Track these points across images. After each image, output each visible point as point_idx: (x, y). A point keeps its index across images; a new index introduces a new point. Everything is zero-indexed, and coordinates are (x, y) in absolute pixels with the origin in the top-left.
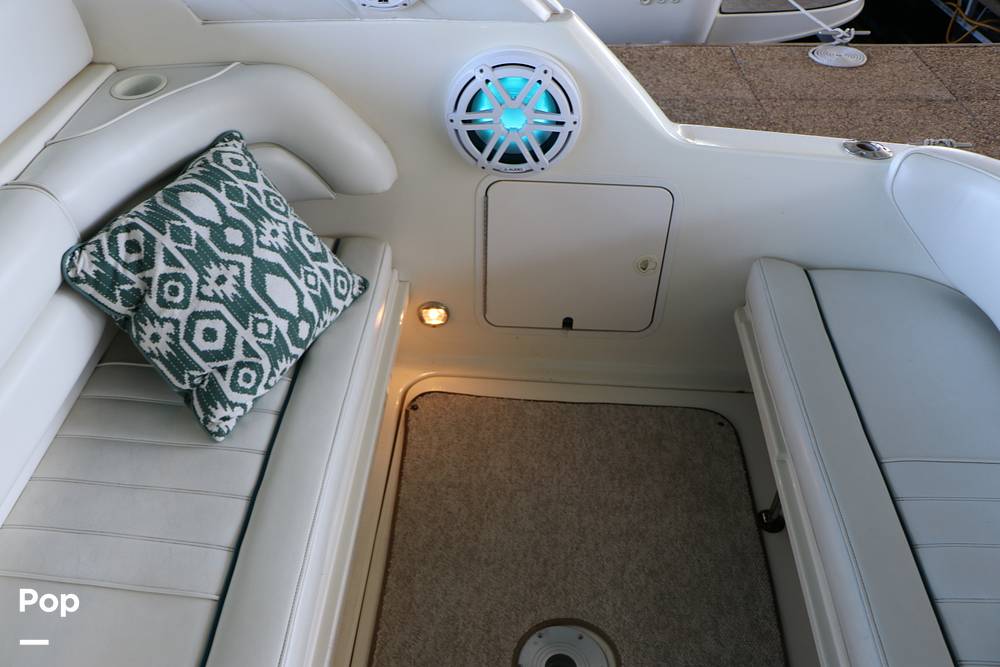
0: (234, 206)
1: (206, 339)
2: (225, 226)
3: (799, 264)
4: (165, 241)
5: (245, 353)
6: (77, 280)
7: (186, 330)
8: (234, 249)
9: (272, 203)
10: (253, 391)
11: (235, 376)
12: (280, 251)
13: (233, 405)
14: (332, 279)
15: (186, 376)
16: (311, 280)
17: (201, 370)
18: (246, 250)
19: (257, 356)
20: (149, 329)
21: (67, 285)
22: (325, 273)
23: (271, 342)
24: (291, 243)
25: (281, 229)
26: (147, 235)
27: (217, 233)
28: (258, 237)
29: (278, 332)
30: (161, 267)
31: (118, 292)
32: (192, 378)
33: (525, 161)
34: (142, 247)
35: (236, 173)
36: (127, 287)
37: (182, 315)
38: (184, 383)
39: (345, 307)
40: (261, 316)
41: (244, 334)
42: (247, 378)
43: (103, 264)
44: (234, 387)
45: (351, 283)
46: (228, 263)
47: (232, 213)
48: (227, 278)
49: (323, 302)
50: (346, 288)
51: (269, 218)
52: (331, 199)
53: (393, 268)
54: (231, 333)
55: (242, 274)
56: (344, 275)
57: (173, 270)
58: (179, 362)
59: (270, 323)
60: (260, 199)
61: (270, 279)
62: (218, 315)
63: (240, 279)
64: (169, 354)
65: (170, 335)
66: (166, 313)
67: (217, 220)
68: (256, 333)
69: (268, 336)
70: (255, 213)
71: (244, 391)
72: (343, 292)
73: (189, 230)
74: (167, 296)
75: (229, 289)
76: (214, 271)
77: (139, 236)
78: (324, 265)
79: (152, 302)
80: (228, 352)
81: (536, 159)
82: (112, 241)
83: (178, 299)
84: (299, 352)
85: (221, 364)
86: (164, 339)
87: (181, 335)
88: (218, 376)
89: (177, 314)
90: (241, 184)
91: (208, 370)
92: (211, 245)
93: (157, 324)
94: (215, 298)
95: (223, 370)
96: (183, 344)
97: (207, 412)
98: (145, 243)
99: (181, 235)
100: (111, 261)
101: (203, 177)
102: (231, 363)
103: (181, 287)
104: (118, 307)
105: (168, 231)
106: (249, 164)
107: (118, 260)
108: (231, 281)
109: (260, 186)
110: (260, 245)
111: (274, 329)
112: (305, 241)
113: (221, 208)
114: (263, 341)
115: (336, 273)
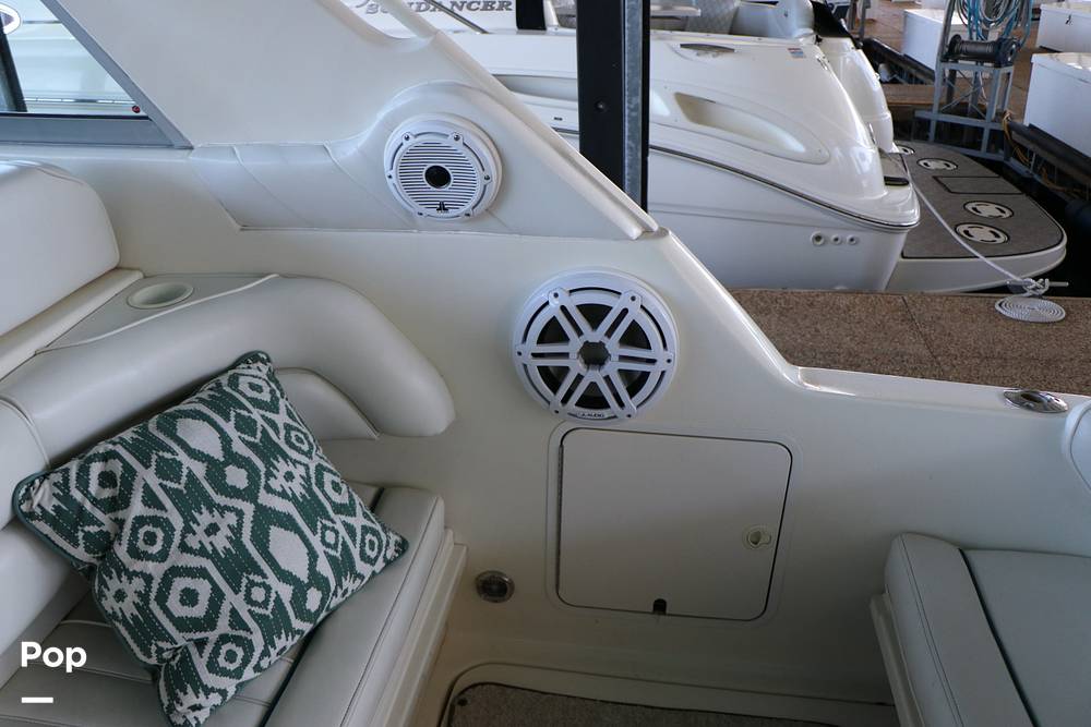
0: (243, 441)
1: (183, 602)
2: (226, 464)
3: (953, 543)
4: (149, 476)
5: (231, 625)
6: (31, 515)
7: (160, 590)
8: (234, 493)
9: (293, 440)
10: (237, 673)
11: (216, 652)
12: (293, 499)
13: (208, 691)
14: (359, 538)
15: (153, 648)
16: (330, 537)
17: (173, 641)
18: (250, 494)
19: (248, 629)
20: (114, 584)
22: (350, 530)
23: (268, 612)
24: (309, 490)
25: (301, 470)
26: (127, 467)
27: (216, 470)
28: (267, 479)
29: (278, 600)
30: (137, 508)
31: (80, 535)
32: (160, 651)
33: (607, 406)
34: (119, 481)
35: (252, 400)
36: (93, 529)
37: (156, 569)
38: (150, 657)
39: (374, 572)
40: (258, 579)
41: (233, 600)
42: (231, 657)
43: (66, 498)
44: (212, 666)
45: (384, 543)
46: (223, 510)
47: (239, 447)
48: (219, 529)
49: (343, 566)
50: (376, 550)
51: (285, 457)
52: (372, 439)
53: (446, 527)
54: (217, 597)
55: (240, 524)
56: (375, 533)
57: (152, 512)
58: (147, 629)
59: (268, 589)
60: (277, 433)
61: (276, 533)
62: (202, 573)
63: (237, 530)
64: (134, 618)
65: (139, 594)
66: (138, 566)
67: (218, 454)
68: (249, 600)
69: (265, 604)
70: (268, 451)
71: (224, 673)
72: (372, 554)
73: (180, 464)
74: (141, 544)
75: (221, 541)
76: (205, 518)
77: (116, 467)
78: (350, 520)
79: (121, 551)
80: (209, 621)
81: (621, 404)
82: (84, 472)
83: (155, 549)
84: (307, 627)
85: (199, 635)
86: (131, 598)
87: (153, 595)
88: (193, 650)
89: (151, 567)
90: (256, 414)
91: (181, 643)
92: (206, 485)
93: (124, 578)
94: (202, 552)
95: (201, 644)
96: (154, 606)
97: (174, 697)
98: (122, 476)
99: (169, 470)
100: (77, 495)
101: (211, 403)
102: (213, 636)
103: (160, 534)
104: (80, 553)
105: (153, 463)
106: (272, 392)
107: (86, 493)
108: (224, 532)
109: (281, 419)
110: (269, 489)
111: (273, 596)
112: (328, 488)
113: (226, 441)
114: (257, 610)
115: (365, 530)
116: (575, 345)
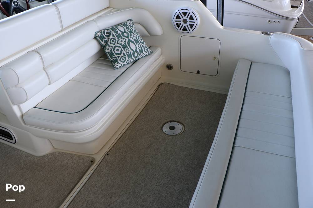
1: (117, 51)
2: (124, 33)
3: (250, 61)
4: (113, 32)
5: (123, 55)
6: (97, 37)
7: (114, 49)
8: (125, 37)
9: (135, 32)
10: (124, 62)
11: (121, 58)
12: (134, 39)
13: (119, 64)
14: (144, 48)
16: (139, 46)
18: (128, 37)
19: (125, 56)
20: (107, 48)
21: (95, 38)
23: (129, 54)
24: (137, 39)
25: (135, 36)
26: (110, 31)
27: (123, 33)
29: (130, 53)
30: (111, 37)
31: (103, 40)
32: (113, 58)
33: (187, 30)
34: (109, 33)
35: (129, 25)
36: (105, 39)
37: (113, 46)
38: (111, 58)
39: (146, 54)
40: (128, 49)
41: (124, 51)
42: (123, 59)
43: (102, 35)
44: (120, 60)
45: (148, 50)
46: (123, 39)
47: (126, 31)
48: (123, 41)
49: (141, 51)
51: (133, 33)
52: (149, 36)
54: (122, 51)
55: (126, 41)
56: (147, 48)
57: (113, 37)
58: (111, 54)
59: (129, 51)
60: (133, 30)
61: (131, 43)
62: (120, 47)
63: (125, 42)
64: (110, 52)
66: (111, 45)
67: (123, 31)
69: (128, 53)
70: (131, 32)
71: (122, 62)
72: (146, 51)
73: (118, 32)
74: (111, 42)
75: (123, 43)
76: (121, 39)
77: (109, 31)
78: (143, 45)
79: (109, 43)
80: (120, 54)
81: (189, 30)
82: (104, 32)
83: (113, 43)
84: (135, 59)
85: (119, 56)
86: (110, 49)
88: (118, 58)
89: (113, 45)
90: (130, 27)
91: (116, 57)
92: (121, 35)
93: (109, 47)
94: (120, 44)
95: (119, 57)
96: (113, 51)
97: (114, 64)
99: (116, 32)
101: (123, 25)
102: (120, 56)
103: (114, 41)
104: (103, 43)
106: (132, 25)
107: (104, 34)
108: (123, 42)
109: (133, 29)
110: (130, 37)
111: (130, 52)
112: (140, 39)
113: (125, 30)
114: (127, 53)
115: (145, 47)
116: (182, 19)
